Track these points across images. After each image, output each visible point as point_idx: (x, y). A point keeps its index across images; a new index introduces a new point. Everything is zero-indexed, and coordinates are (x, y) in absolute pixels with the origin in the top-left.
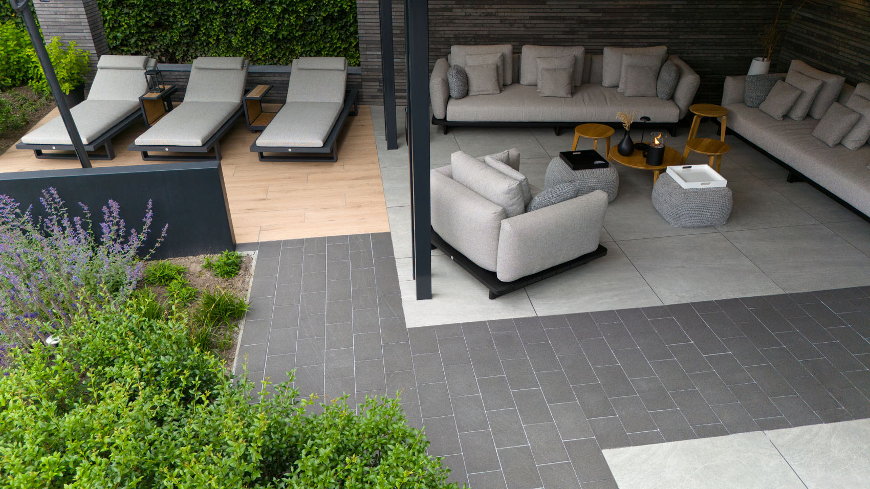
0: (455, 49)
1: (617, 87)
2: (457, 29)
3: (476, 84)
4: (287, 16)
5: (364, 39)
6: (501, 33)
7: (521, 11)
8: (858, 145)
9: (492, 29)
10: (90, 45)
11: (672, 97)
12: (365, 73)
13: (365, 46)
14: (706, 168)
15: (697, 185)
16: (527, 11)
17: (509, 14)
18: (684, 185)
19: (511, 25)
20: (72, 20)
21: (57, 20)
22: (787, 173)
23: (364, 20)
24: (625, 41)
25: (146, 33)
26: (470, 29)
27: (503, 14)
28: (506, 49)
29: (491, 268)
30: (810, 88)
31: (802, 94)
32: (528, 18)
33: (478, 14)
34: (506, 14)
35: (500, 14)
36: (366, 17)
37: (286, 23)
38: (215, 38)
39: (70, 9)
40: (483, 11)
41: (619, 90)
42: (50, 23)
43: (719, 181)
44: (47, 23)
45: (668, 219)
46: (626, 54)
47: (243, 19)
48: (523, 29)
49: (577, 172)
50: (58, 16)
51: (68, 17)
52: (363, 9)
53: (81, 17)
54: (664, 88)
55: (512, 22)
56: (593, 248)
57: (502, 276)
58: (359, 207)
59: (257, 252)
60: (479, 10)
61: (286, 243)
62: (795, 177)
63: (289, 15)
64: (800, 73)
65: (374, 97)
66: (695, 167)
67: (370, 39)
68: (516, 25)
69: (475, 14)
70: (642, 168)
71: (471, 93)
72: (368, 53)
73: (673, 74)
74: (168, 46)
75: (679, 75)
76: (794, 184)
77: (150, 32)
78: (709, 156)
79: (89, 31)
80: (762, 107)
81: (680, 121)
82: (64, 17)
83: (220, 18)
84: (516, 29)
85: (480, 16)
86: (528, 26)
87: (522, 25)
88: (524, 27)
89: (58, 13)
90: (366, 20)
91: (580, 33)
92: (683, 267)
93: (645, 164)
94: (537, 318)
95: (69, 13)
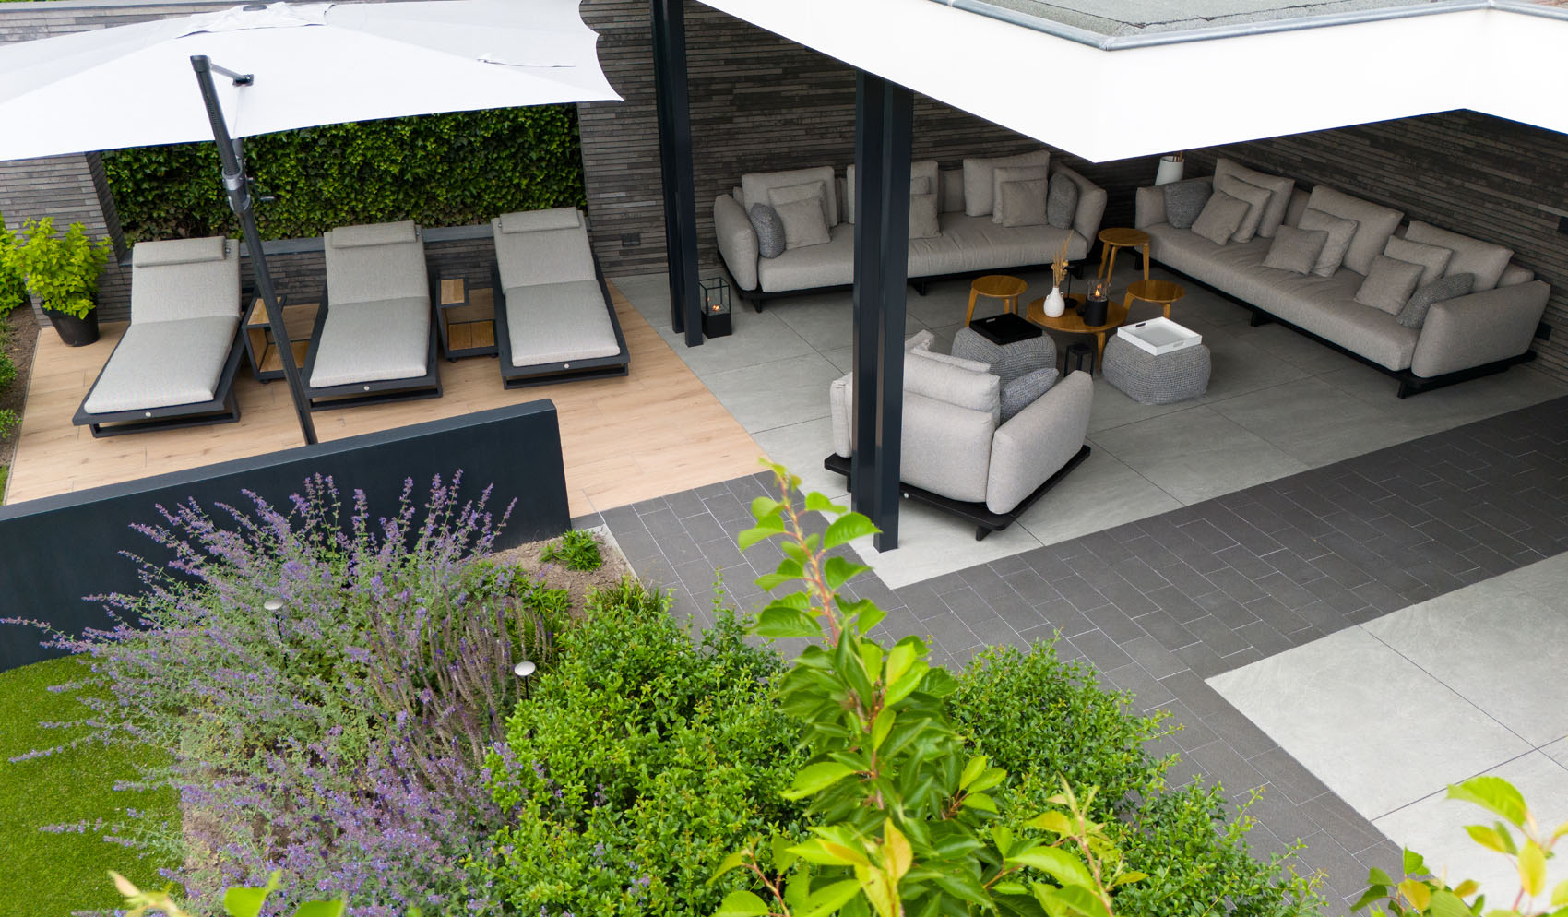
0: (748, 180)
1: (991, 214)
2: (741, 148)
3: (793, 236)
4: (420, 143)
5: (595, 174)
6: (808, 148)
7: (834, 114)
8: (1333, 269)
9: (793, 144)
10: (98, 226)
11: (1072, 225)
12: (598, 228)
13: (597, 185)
14: (1163, 322)
15: (1170, 348)
16: (844, 113)
17: (818, 120)
18: (1153, 351)
19: (822, 136)
20: (62, 186)
21: (32, 187)
22: (1249, 314)
23: (594, 146)
24: (984, 145)
26: (761, 146)
27: (808, 121)
28: (827, 174)
29: (976, 496)
30: (1258, 200)
31: (1250, 206)
32: (845, 124)
33: (772, 124)
34: (814, 120)
35: (804, 122)
36: (597, 140)
37: (421, 153)
38: (288, 188)
39: (58, 167)
40: (779, 117)
41: (995, 220)
42: (16, 194)
43: (1190, 338)
44: (11, 195)
45: (1136, 397)
46: (1000, 168)
47: (338, 152)
48: (840, 140)
49: (1005, 347)
50: (33, 181)
51: (54, 180)
52: (592, 129)
53: (81, 178)
54: (1059, 214)
55: (823, 131)
56: (1078, 449)
57: (996, 507)
58: (708, 439)
59: (605, 525)
60: (773, 118)
61: (640, 506)
62: (1261, 318)
63: (424, 140)
64: (1236, 178)
65: (613, 264)
66: (1150, 324)
67: (604, 174)
68: (830, 136)
69: (767, 124)
70: (1084, 331)
71: (790, 247)
72: (602, 196)
73: (1072, 193)
75: (1079, 193)
76: (1262, 328)
78: (1163, 305)
79: (97, 201)
80: (1194, 227)
81: (1088, 255)
82: (47, 181)
83: (296, 153)
84: (829, 141)
85: (775, 125)
86: (847, 135)
87: (838, 135)
88: (841, 137)
89: (35, 175)
90: (598, 146)
91: (922, 140)
92: (1183, 456)
93: (1083, 325)
94: (1045, 547)
95: (57, 173)
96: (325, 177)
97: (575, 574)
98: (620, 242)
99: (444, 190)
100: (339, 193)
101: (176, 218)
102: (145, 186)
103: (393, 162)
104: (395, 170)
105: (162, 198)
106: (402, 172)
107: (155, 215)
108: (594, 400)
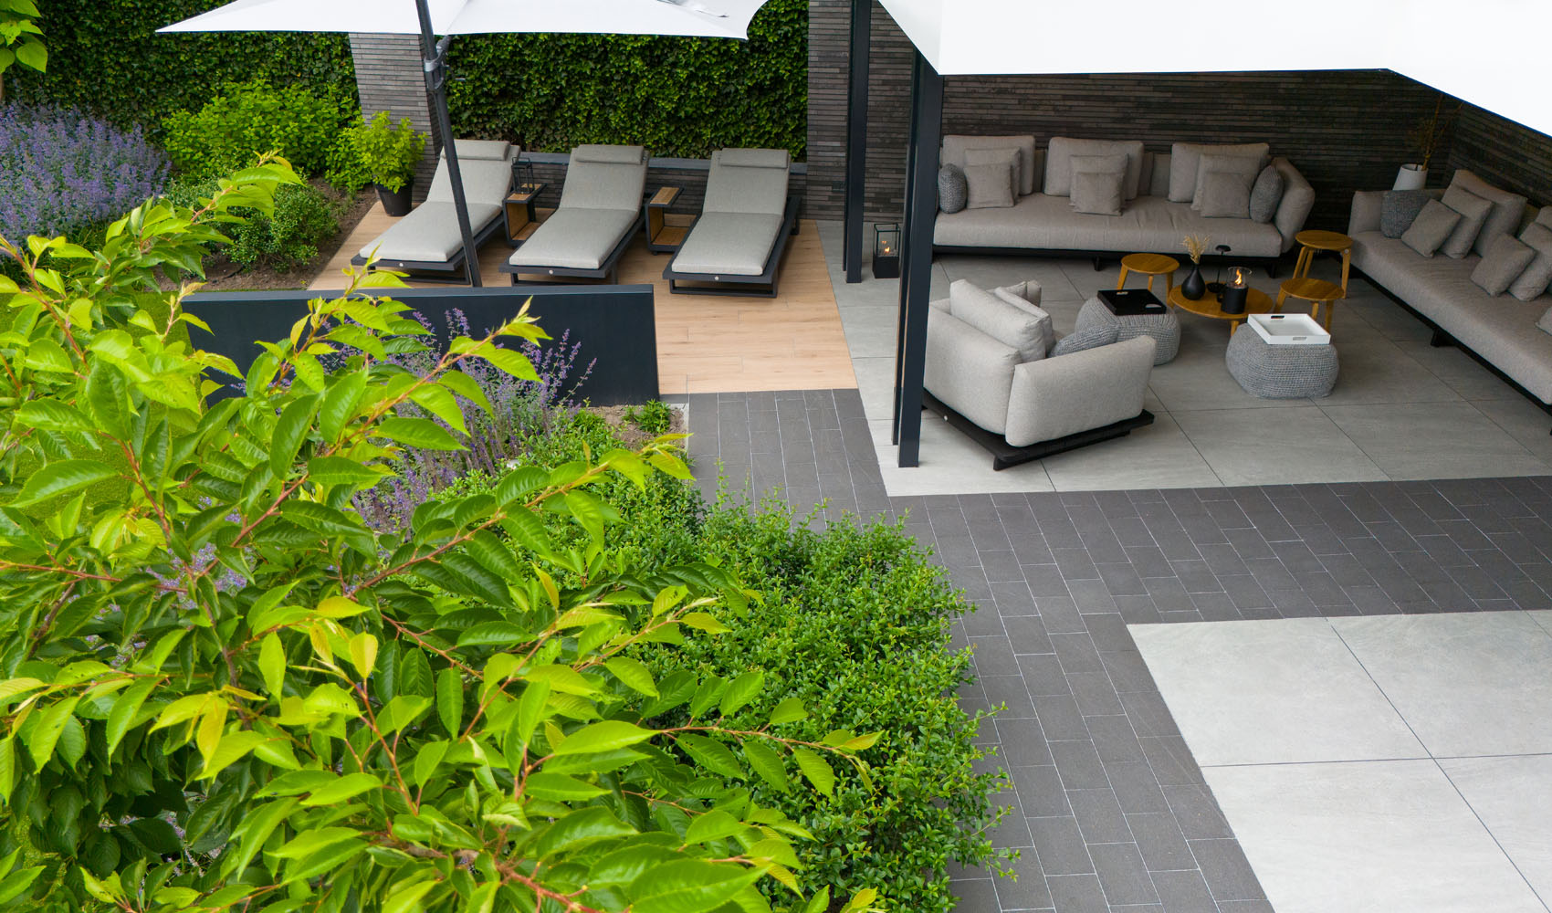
0: (949, 141)
1: (1191, 202)
2: (953, 111)
3: (976, 197)
4: (694, 84)
5: (815, 123)
6: (1019, 118)
7: (1049, 86)
8: (1532, 294)
9: (1005, 112)
10: (425, 123)
11: (1272, 220)
12: (812, 173)
13: (816, 133)
14: (1305, 319)
15: (1287, 340)
16: (1059, 87)
17: (1032, 91)
18: (1269, 339)
19: (1035, 107)
20: (404, 89)
21: (383, 87)
22: (1431, 333)
23: (817, 96)
24: (1206, 133)
25: (487, 104)
26: (971, 111)
27: (1023, 91)
28: (1026, 142)
29: (997, 429)
30: (1475, 211)
31: (1462, 220)
32: (1059, 97)
33: (986, 90)
34: (1028, 91)
35: (1018, 91)
36: (821, 91)
37: (693, 94)
38: (585, 114)
39: (403, 73)
40: (993, 85)
41: (1192, 207)
42: (373, 92)
43: (1318, 335)
44: (369, 92)
45: (1245, 387)
46: (1205, 155)
47: (629, 88)
48: (1052, 113)
49: (1121, 318)
50: (386, 83)
51: (399, 83)
52: (817, 81)
53: (417, 84)
54: (1259, 206)
55: (1035, 102)
56: (1133, 412)
57: (1014, 439)
58: (814, 356)
59: (688, 405)
60: (987, 85)
61: (723, 396)
62: (1442, 339)
63: (698, 83)
64: (1466, 190)
65: (822, 208)
66: (1289, 318)
67: (824, 123)
68: (1042, 108)
69: (981, 90)
70: (1215, 316)
71: (971, 206)
72: (819, 143)
73: (1274, 186)
74: (515, 125)
75: (1284, 186)
76: (1440, 349)
77: (491, 104)
78: (1313, 302)
79: (426, 104)
80: (1407, 237)
81: (1282, 255)
82: (393, 83)
83: (596, 85)
84: (1041, 113)
85: (989, 93)
86: (1061, 108)
87: (1051, 108)
88: (1054, 110)
90: (820, 97)
91: (1137, 121)
92: (1257, 445)
93: (1218, 310)
94: (1056, 493)
95: (401, 78)
96: (615, 109)
97: (642, 433)
98: (830, 188)
99: (709, 131)
100: (624, 122)
101: (503, 132)
102: (482, 101)
103: (671, 101)
104: (669, 107)
105: (494, 114)
106: (676, 110)
107: (488, 126)
108: (739, 312)
